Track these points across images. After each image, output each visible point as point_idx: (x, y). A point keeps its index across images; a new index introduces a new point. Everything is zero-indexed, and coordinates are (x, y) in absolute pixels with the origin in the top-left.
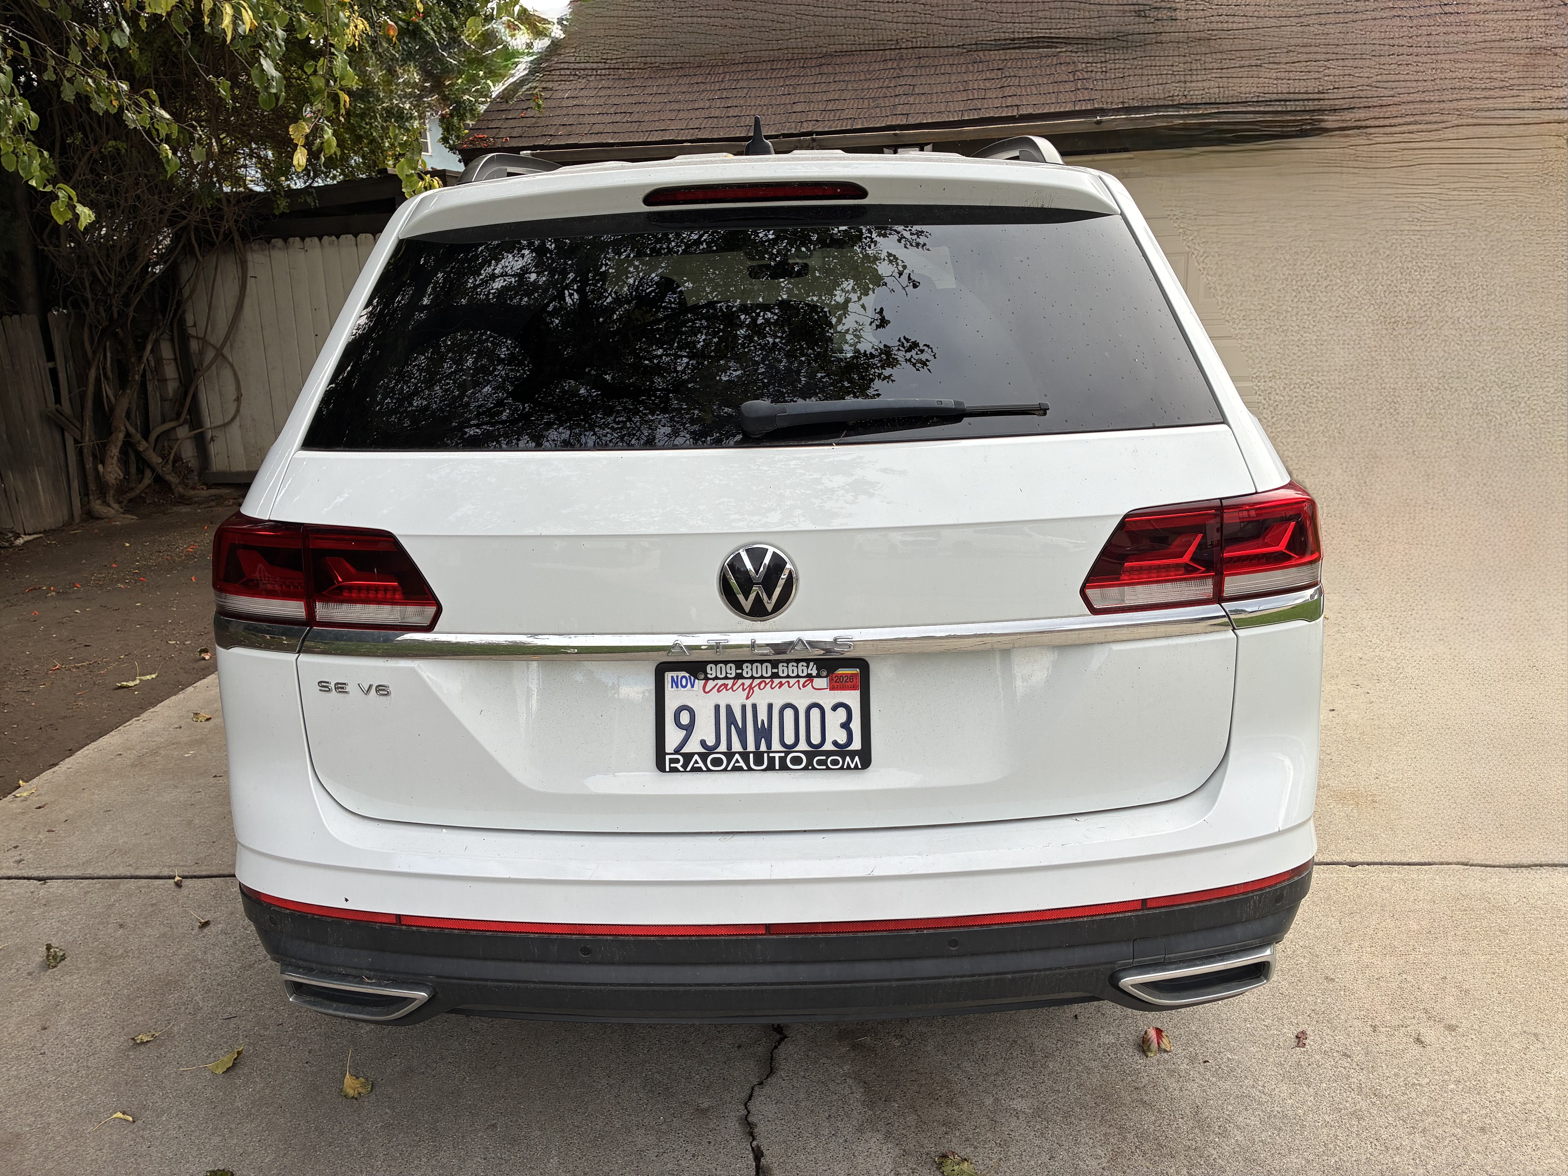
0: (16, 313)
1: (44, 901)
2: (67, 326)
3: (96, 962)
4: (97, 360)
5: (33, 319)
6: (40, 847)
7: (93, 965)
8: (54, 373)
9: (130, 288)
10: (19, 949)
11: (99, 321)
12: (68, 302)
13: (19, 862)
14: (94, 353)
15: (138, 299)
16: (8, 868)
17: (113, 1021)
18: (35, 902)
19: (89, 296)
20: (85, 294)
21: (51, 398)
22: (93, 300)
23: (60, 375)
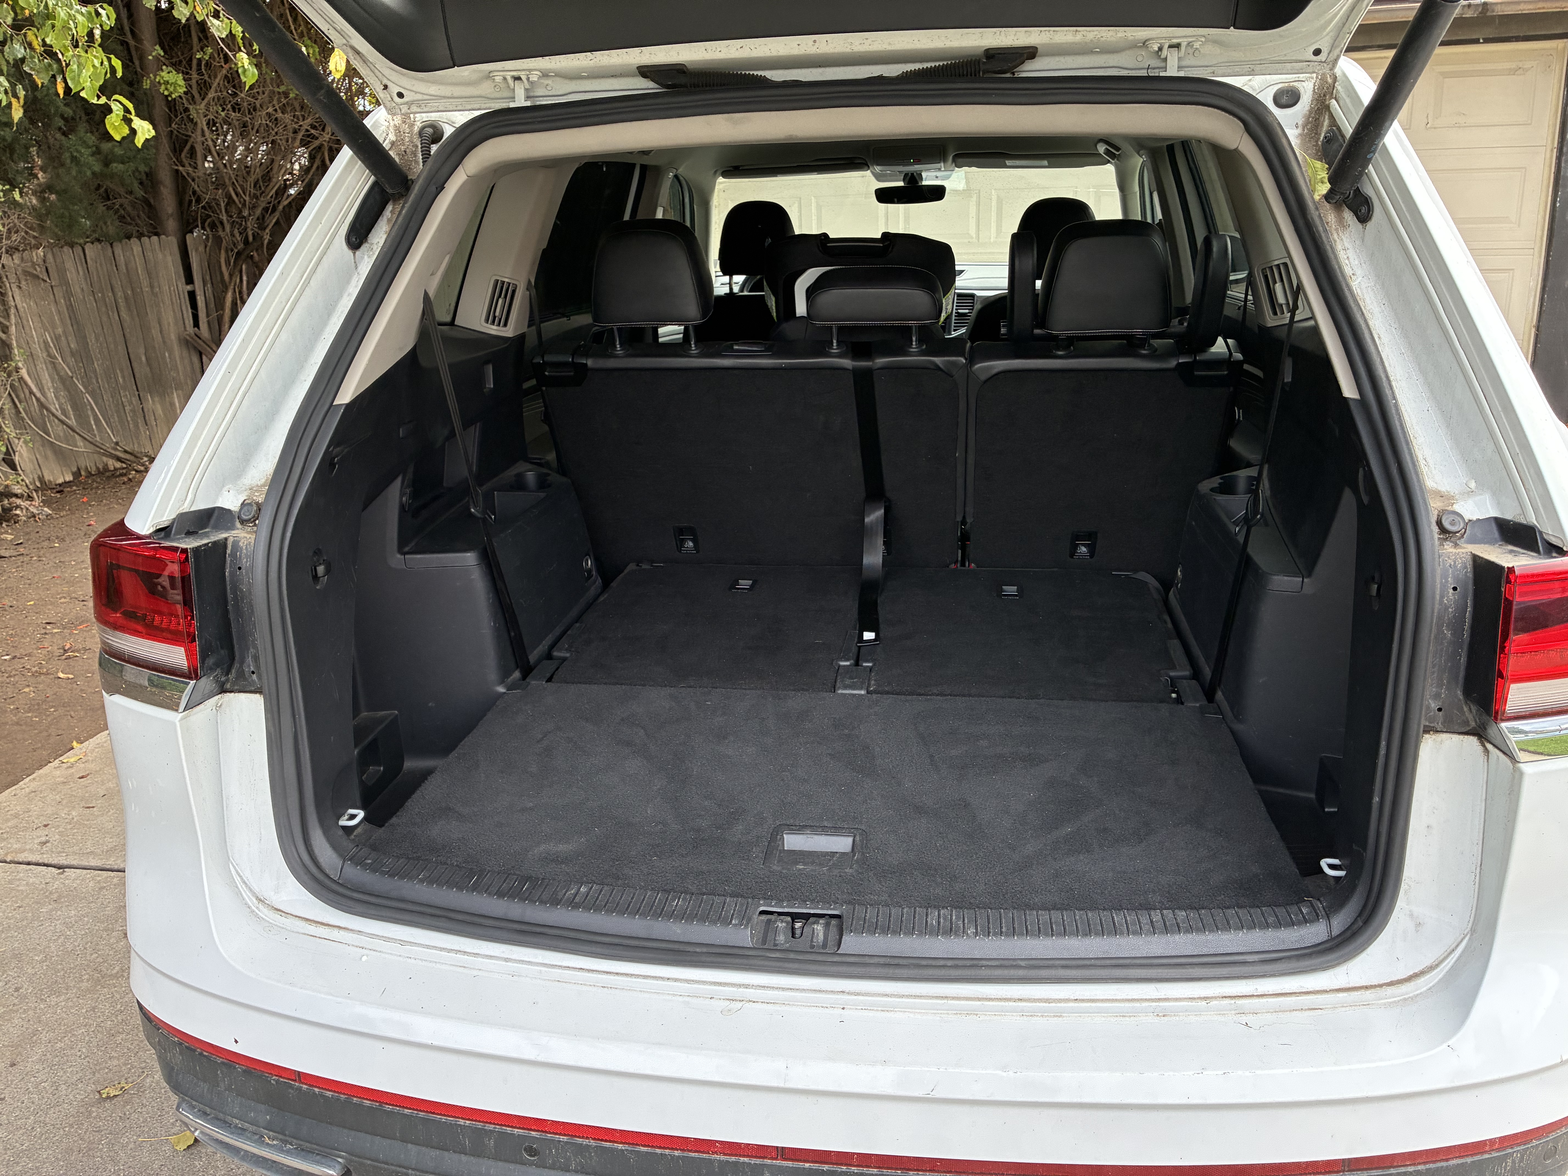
0: (157, 234)
1: (55, 896)
2: (206, 247)
3: (88, 980)
4: (233, 284)
5: (172, 242)
6: (69, 827)
7: (84, 985)
8: (192, 295)
9: (266, 209)
10: (15, 956)
11: (234, 245)
12: (206, 224)
13: (45, 843)
14: (231, 275)
15: (274, 221)
16: (31, 850)
17: (85, 1062)
18: (47, 897)
19: (224, 218)
20: (221, 217)
21: (190, 321)
22: (228, 221)
23: (198, 298)
